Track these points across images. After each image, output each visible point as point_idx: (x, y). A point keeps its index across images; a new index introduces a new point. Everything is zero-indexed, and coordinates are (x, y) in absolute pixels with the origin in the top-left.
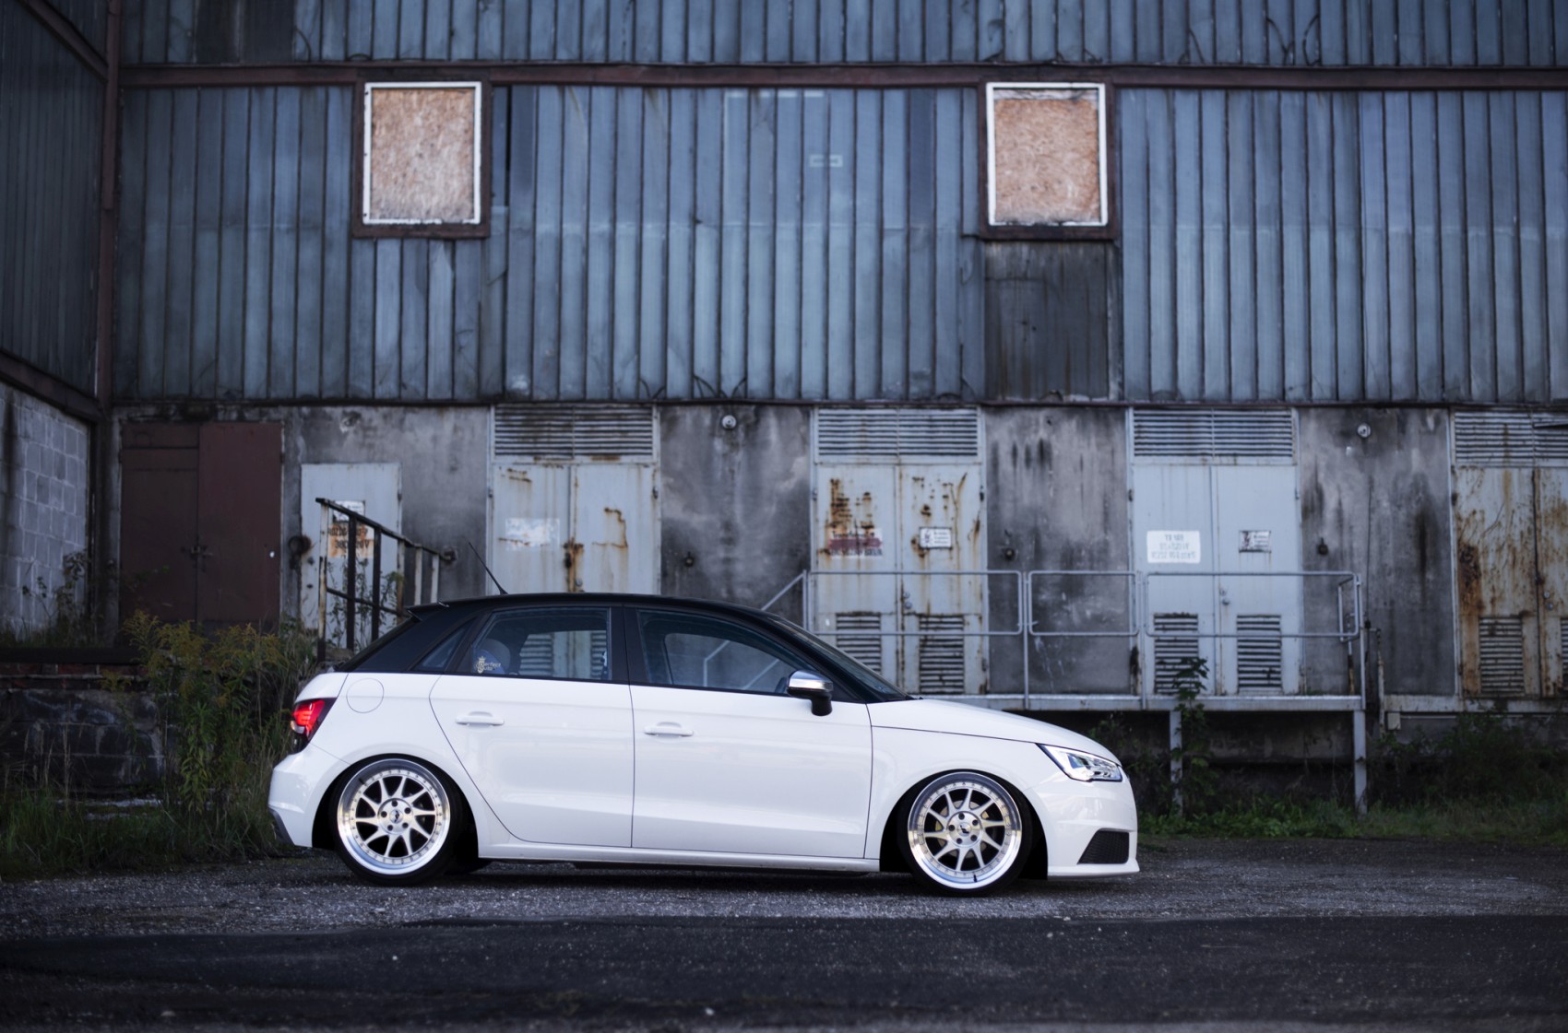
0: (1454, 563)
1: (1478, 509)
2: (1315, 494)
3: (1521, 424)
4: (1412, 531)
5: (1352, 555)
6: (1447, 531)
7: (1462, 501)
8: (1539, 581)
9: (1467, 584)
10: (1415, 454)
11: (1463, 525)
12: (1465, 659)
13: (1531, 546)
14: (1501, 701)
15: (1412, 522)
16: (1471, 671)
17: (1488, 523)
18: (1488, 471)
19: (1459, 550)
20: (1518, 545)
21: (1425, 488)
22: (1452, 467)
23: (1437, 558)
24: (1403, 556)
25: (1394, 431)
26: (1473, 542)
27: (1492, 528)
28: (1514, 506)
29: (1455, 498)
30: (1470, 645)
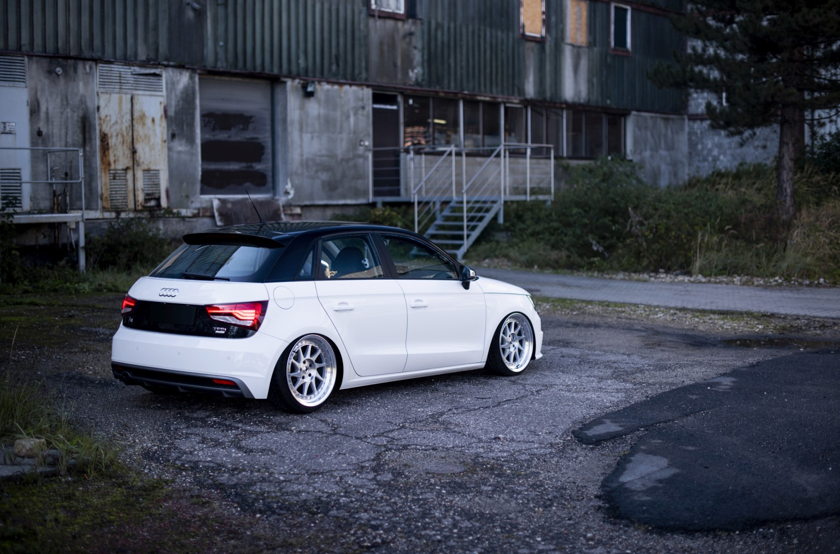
0: (98, 142)
1: (108, 114)
2: (36, 103)
3: (127, 72)
4: (80, 125)
5: (53, 136)
6: (95, 125)
7: (101, 110)
8: (134, 152)
9: (104, 153)
10: (81, 84)
11: (102, 122)
12: (103, 191)
13: (130, 134)
14: (118, 213)
15: (80, 120)
16: (106, 198)
17: (113, 121)
18: (113, 95)
19: (100, 136)
20: (125, 133)
21: (85, 103)
22: (97, 93)
23: (90, 139)
24: (76, 138)
25: (71, 71)
26: (106, 132)
27: (114, 124)
28: (123, 114)
29: (98, 108)
30: (106, 184)
